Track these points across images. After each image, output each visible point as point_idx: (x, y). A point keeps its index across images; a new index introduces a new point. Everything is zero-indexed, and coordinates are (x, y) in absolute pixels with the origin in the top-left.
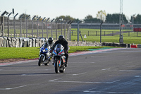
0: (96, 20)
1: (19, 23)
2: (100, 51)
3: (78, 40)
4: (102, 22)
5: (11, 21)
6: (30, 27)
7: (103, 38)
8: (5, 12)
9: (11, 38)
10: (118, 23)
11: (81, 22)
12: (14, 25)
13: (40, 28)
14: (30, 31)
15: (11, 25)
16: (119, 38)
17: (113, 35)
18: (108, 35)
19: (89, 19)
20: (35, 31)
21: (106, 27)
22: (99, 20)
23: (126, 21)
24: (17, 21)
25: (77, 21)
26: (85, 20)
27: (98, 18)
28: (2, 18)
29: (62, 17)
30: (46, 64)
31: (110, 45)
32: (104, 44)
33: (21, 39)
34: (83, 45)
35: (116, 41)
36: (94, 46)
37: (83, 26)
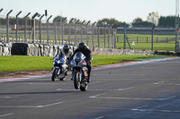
0: (146, 24)
1: (53, 27)
2: (152, 61)
3: (124, 48)
4: (154, 26)
5: (43, 24)
6: (66, 32)
7: (155, 45)
8: (37, 14)
9: (44, 45)
10: (174, 27)
11: (128, 25)
12: (47, 29)
13: (78, 33)
14: (66, 37)
15: (44, 29)
16: (174, 45)
17: (167, 41)
18: (162, 42)
19: (138, 23)
20: (72, 37)
21: (158, 32)
22: (150, 23)
24: (51, 24)
25: (124, 24)
26: (133, 24)
27: (149, 21)
28: (33, 21)
29: (105, 20)
30: (61, 79)
31: (163, 54)
32: (156, 53)
33: (56, 46)
34: (131, 54)
35: (171, 49)
36: (144, 55)
37: (131, 31)
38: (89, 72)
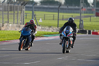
22: (57, 2)
23: (88, 4)
25: (33, 2)
26: (41, 2)
38: (74, 41)
